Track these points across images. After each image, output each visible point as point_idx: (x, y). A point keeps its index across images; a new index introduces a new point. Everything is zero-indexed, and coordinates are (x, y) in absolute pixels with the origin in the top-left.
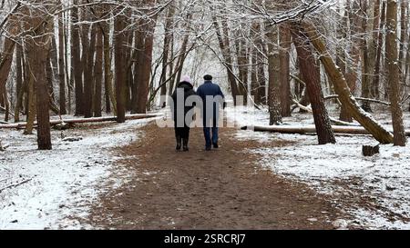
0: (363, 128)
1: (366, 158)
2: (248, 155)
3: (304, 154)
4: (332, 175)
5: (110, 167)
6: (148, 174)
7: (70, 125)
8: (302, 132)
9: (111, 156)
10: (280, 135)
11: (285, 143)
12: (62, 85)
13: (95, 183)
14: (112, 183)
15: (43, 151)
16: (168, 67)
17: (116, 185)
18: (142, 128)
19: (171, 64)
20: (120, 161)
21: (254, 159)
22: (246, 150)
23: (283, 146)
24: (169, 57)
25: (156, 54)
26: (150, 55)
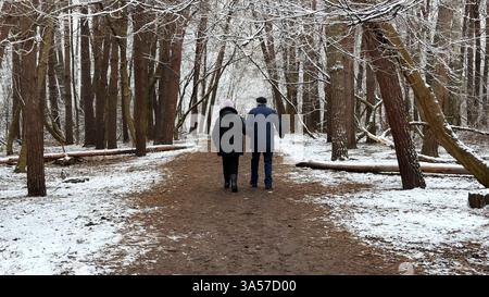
0: (461, 166)
1: (475, 210)
2: (311, 206)
3: (388, 204)
4: (437, 239)
5: (121, 225)
6: (175, 238)
7: (76, 159)
8: (376, 171)
9: (124, 208)
10: (348, 175)
11: (357, 187)
12: (68, 108)
13: (97, 256)
14: (122, 255)
15: (34, 199)
16: (200, 86)
17: (128, 260)
18: (167, 165)
19: (203, 82)
20: (135, 217)
21: (321, 213)
22: (307, 199)
23: (356, 191)
24: (201, 73)
25: (186, 69)
26: (178, 70)
